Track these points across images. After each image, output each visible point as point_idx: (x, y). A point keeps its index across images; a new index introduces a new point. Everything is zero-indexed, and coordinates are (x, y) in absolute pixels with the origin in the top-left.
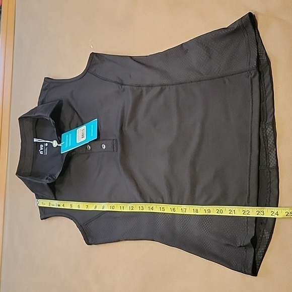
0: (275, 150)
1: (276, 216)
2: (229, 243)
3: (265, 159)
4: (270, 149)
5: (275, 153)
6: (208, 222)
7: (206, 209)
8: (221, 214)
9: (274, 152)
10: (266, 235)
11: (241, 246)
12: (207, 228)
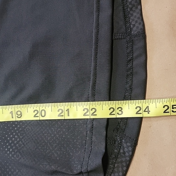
0: (139, 7)
1: (145, 115)
2: (59, 169)
3: (122, 23)
4: (130, 6)
5: (140, 12)
6: (17, 134)
7: (13, 110)
8: (42, 118)
9: (138, 11)
10: (126, 150)
11: (81, 173)
12: (15, 145)
